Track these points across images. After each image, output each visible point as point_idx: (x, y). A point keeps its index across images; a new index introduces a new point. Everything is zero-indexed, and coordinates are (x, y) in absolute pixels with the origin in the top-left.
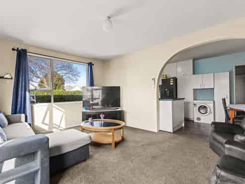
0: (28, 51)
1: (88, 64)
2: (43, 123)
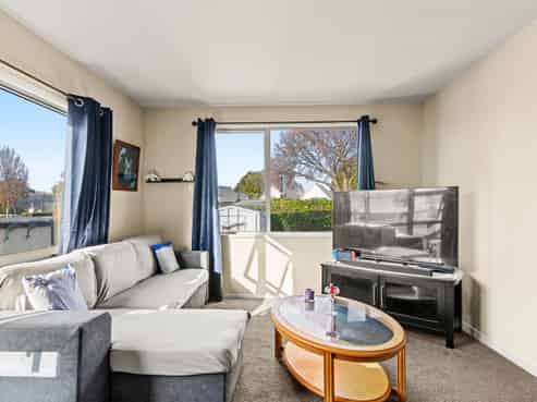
0: (216, 120)
1: (358, 121)
2: (246, 275)
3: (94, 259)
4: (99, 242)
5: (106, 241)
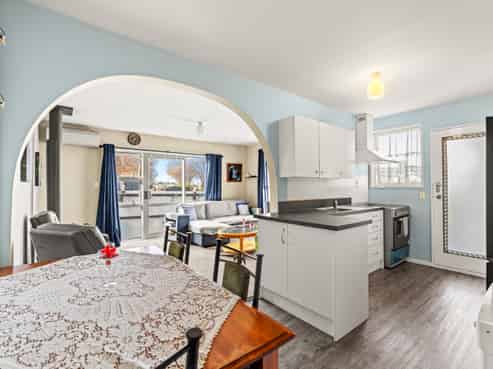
3: (206, 205)
4: (217, 200)
5: (220, 200)
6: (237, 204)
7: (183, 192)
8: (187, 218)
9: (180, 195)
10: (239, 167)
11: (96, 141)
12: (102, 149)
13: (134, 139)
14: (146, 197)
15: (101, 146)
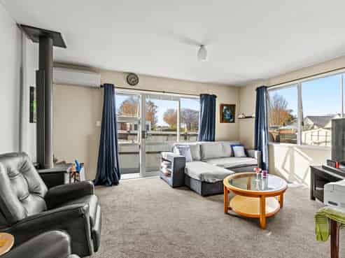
2: (283, 168)
3: (200, 146)
4: (211, 141)
5: (214, 140)
6: (232, 146)
7: (178, 133)
8: (184, 159)
9: (175, 135)
10: (232, 108)
11: (97, 80)
12: (103, 89)
13: (132, 79)
14: (143, 137)
15: (101, 86)
